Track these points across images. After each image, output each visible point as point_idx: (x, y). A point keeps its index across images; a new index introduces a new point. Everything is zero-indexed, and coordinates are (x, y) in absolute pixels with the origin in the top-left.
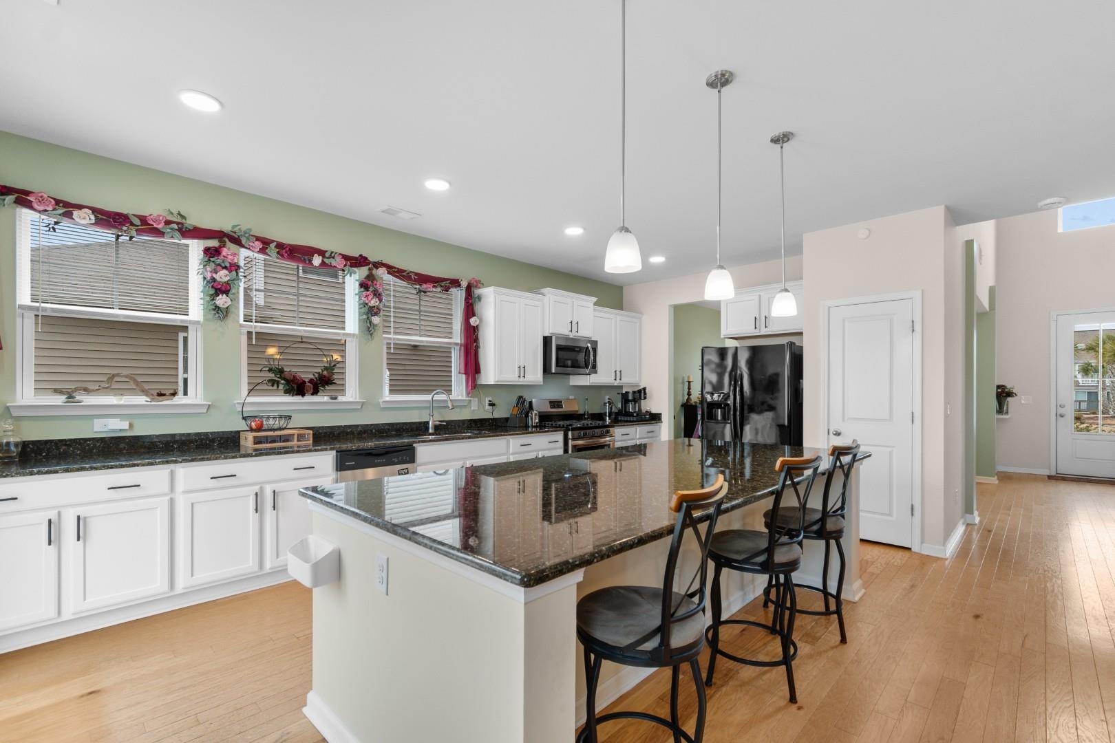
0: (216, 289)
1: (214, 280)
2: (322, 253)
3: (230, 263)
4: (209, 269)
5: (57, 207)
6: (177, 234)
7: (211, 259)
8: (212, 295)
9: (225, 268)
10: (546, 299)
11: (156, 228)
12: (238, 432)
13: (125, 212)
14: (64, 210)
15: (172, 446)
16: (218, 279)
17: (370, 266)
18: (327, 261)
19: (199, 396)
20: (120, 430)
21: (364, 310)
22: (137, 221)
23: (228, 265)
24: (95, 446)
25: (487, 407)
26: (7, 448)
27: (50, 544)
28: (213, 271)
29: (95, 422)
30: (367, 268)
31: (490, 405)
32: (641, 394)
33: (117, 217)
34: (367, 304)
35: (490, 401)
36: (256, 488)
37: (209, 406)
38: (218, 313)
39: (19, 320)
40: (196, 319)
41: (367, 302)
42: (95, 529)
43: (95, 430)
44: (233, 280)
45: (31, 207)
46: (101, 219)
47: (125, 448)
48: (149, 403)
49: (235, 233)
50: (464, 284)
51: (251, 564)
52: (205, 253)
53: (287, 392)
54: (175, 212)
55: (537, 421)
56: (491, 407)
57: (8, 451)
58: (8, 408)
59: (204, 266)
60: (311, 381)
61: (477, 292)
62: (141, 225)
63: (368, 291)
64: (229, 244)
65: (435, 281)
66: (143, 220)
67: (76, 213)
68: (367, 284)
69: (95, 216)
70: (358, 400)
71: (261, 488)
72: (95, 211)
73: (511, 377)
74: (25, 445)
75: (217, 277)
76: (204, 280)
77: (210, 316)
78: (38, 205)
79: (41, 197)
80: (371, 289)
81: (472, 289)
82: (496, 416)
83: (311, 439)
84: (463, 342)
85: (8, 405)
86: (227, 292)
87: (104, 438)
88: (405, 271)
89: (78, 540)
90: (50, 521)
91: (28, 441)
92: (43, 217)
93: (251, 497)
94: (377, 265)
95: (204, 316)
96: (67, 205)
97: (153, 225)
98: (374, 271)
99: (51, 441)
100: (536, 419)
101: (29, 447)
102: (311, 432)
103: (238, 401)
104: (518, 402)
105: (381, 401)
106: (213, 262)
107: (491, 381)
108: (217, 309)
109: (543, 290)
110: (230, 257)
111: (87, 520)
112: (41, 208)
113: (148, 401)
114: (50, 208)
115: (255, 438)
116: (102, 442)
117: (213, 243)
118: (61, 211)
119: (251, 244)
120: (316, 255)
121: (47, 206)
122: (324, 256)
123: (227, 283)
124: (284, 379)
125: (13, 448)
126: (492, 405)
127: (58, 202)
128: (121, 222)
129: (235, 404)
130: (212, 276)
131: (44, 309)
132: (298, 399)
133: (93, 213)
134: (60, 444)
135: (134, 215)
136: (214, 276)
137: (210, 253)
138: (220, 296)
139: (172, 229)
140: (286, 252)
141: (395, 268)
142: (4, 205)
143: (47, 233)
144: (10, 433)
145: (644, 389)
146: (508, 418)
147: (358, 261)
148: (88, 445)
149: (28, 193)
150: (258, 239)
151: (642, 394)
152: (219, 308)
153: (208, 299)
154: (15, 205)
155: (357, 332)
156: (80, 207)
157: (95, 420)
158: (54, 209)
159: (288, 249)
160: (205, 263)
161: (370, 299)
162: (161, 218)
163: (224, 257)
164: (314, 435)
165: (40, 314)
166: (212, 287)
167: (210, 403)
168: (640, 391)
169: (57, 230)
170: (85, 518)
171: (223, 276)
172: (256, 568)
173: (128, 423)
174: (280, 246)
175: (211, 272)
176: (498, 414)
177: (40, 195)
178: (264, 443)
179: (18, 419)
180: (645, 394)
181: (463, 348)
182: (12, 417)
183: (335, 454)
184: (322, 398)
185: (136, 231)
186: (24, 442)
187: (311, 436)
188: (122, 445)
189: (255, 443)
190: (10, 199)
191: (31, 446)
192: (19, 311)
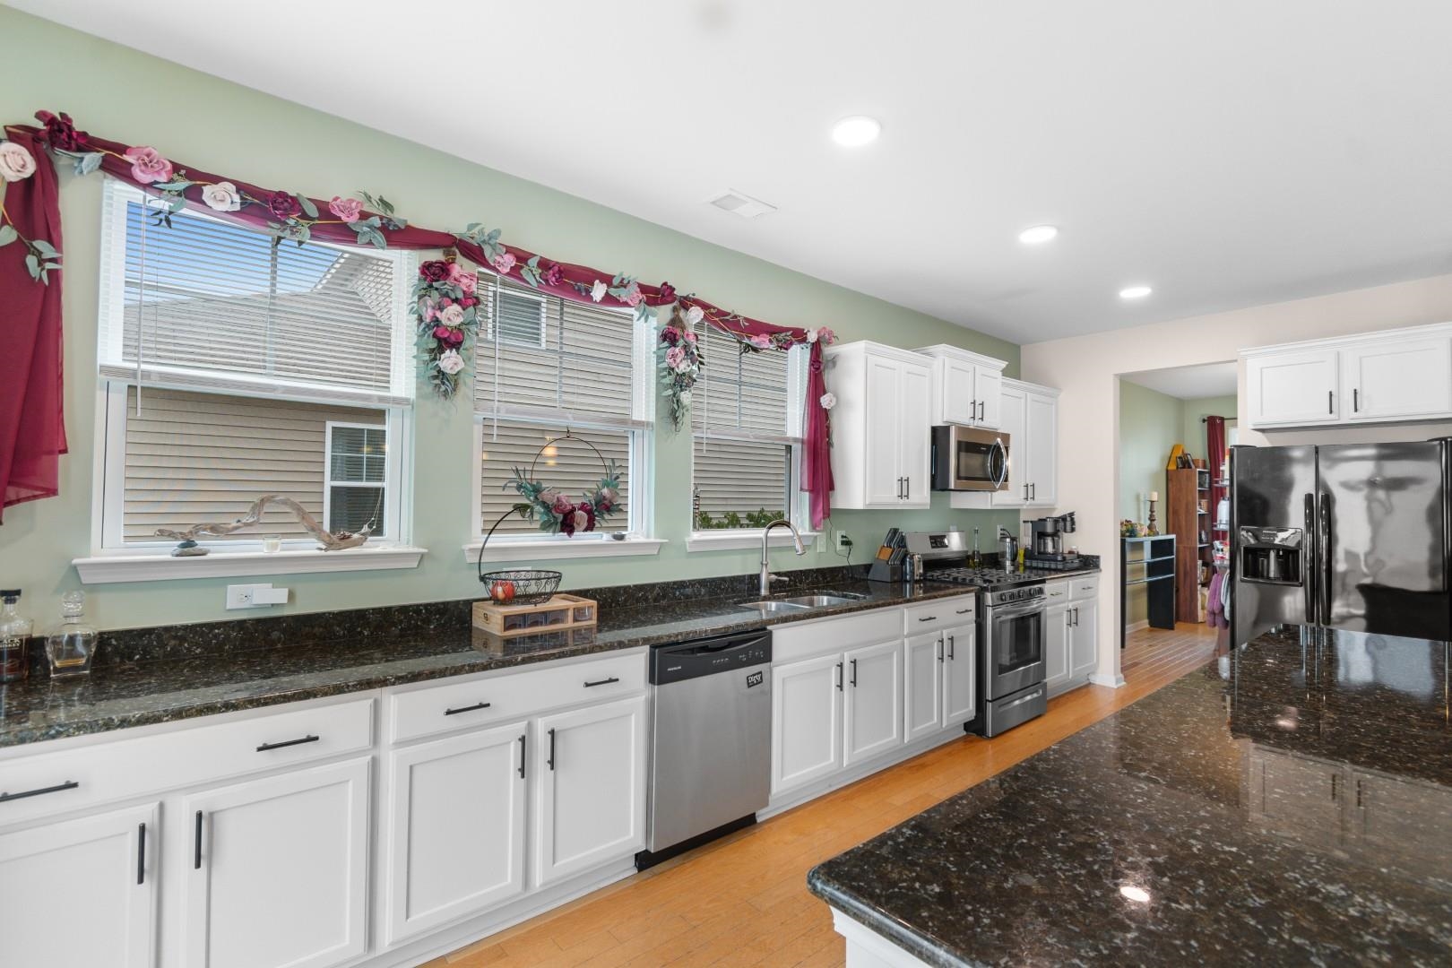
0: (440, 340)
1: (437, 321)
2: (607, 279)
3: (464, 292)
4: (430, 302)
5: (175, 176)
6: (379, 237)
7: (435, 284)
8: (432, 350)
9: (456, 301)
10: (937, 364)
11: (345, 225)
12: (469, 603)
13: (292, 193)
14: (187, 183)
15: (361, 633)
16: (444, 322)
17: (675, 304)
18: (613, 292)
19: (404, 536)
20: (273, 605)
21: (669, 380)
22: (312, 211)
23: (460, 295)
24: (227, 637)
25: (839, 547)
26: (69, 648)
27: (141, 880)
28: (437, 307)
29: (229, 590)
30: (670, 306)
31: (843, 543)
32: (1067, 522)
33: (280, 200)
34: (673, 369)
35: (843, 537)
36: (520, 728)
37: (423, 555)
38: (444, 383)
39: (100, 395)
40: (403, 395)
41: (674, 365)
42: (231, 839)
43: (228, 607)
44: (468, 324)
45: (131, 179)
46: (252, 204)
47: (280, 638)
48: (323, 553)
49: (472, 238)
50: (812, 337)
51: (509, 880)
52: (423, 272)
53: (545, 527)
54: (375, 197)
55: (921, 571)
56: (844, 547)
57: (72, 654)
58: (74, 568)
59: (420, 297)
60: (583, 507)
61: (828, 351)
62: (319, 219)
63: (675, 346)
64: (460, 258)
65: (772, 331)
66: (324, 209)
67: (208, 191)
68: (675, 335)
69: (242, 198)
70: (652, 540)
71: (530, 726)
72: (241, 188)
73: (888, 497)
74: (103, 639)
75: (442, 316)
76: (419, 324)
77: (429, 389)
78: (142, 171)
79: (148, 155)
80: (681, 342)
81: (823, 347)
82: (853, 562)
83: (595, 617)
84: (806, 437)
85: (75, 561)
86: (456, 345)
87: (244, 622)
88: (728, 314)
89: (198, 865)
90: (142, 829)
91: (109, 633)
92: (149, 197)
93: (512, 745)
94: (686, 303)
95: (418, 389)
96: (192, 174)
97: (339, 218)
98: (682, 313)
99: (149, 631)
100: (919, 568)
101: (110, 645)
102: (594, 603)
103: (472, 546)
104: (891, 540)
105: (687, 539)
106: (437, 289)
107: (858, 504)
108: (441, 375)
109: (932, 349)
110: (464, 281)
111: (216, 816)
112: (145, 178)
113: (321, 549)
114: (163, 178)
115: (506, 618)
116: (241, 629)
117: (435, 256)
118: (182, 184)
119: (498, 258)
120: (597, 282)
121: (158, 172)
122: (610, 284)
123: (459, 328)
124: (544, 504)
125: (80, 648)
126: (846, 543)
127: (176, 168)
128: (285, 210)
129: (463, 550)
130: (434, 316)
131: (146, 375)
132: (561, 539)
133: (238, 191)
134: (166, 636)
135: (309, 199)
136: (438, 314)
137: (434, 274)
138: (448, 352)
139: (370, 227)
140: (554, 275)
141: (714, 308)
142: (81, 172)
143: (156, 229)
144: (75, 620)
145: (1071, 514)
146: (871, 565)
147: (656, 296)
148: (216, 636)
149: (123, 149)
150: (509, 250)
151: (1068, 524)
152: (444, 374)
153: (426, 357)
154: (101, 174)
155: (652, 418)
156: (215, 180)
157: (230, 587)
158: (171, 181)
159: (556, 268)
160: (423, 292)
161: (678, 360)
162: (354, 205)
163: (455, 280)
164: (600, 607)
165: (140, 383)
166: (435, 335)
167: (426, 551)
168: (1064, 519)
169: (173, 225)
170: (211, 814)
171: (452, 316)
172: (519, 888)
173: (286, 590)
174: (544, 264)
175: (433, 308)
176: (857, 558)
177: (146, 150)
178: (520, 626)
179: (94, 588)
180: (1073, 522)
181: (805, 447)
182: (82, 586)
183: (648, 651)
184: (600, 537)
185: (311, 228)
186: (101, 634)
187: (595, 611)
188: (275, 635)
189: (506, 629)
190: (93, 159)
191: (114, 642)
192: (102, 378)
